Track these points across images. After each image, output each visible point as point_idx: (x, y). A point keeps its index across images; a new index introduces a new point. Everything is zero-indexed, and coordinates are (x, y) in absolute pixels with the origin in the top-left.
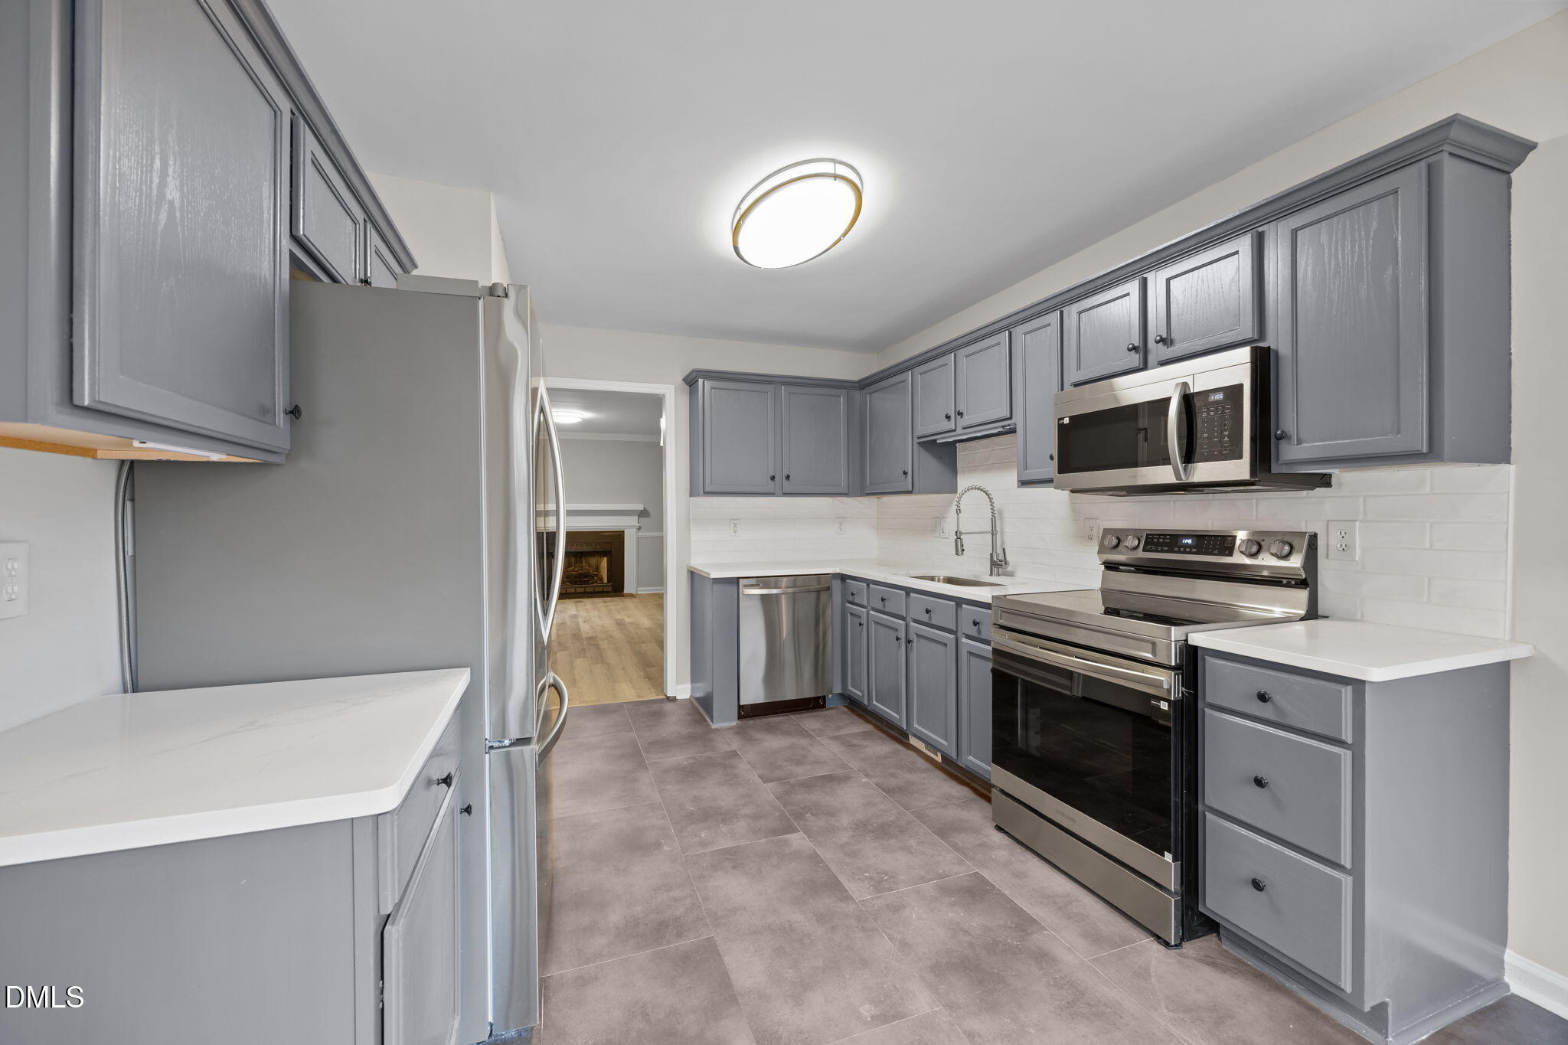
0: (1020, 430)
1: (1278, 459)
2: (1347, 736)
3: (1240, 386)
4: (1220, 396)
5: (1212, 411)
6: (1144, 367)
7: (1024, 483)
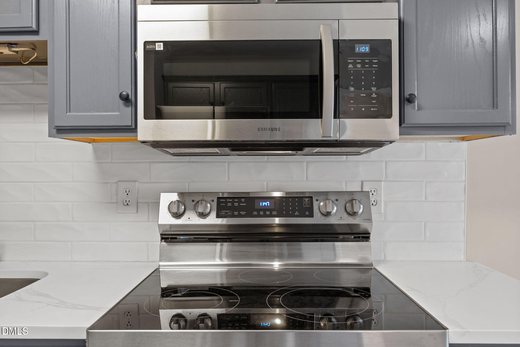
3: (387, 42)
4: (365, 49)
5: (359, 63)
7: (56, 132)
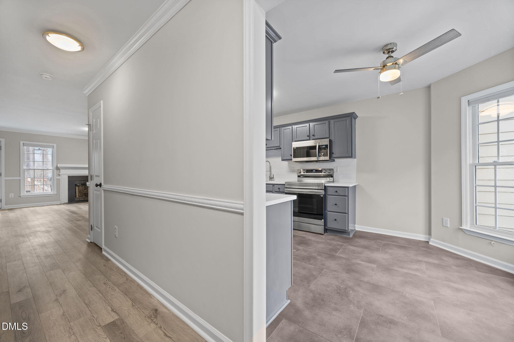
0: (282, 148)
1: (332, 157)
2: (347, 195)
3: (327, 145)
4: (324, 146)
6: (309, 140)
7: (283, 160)
